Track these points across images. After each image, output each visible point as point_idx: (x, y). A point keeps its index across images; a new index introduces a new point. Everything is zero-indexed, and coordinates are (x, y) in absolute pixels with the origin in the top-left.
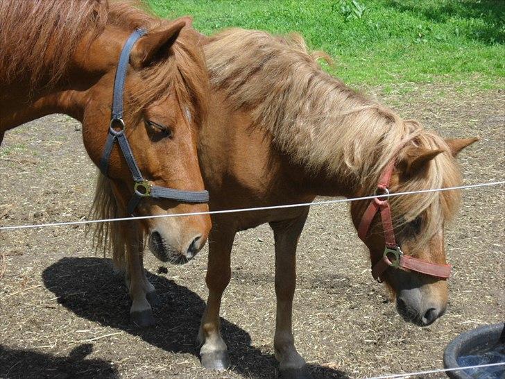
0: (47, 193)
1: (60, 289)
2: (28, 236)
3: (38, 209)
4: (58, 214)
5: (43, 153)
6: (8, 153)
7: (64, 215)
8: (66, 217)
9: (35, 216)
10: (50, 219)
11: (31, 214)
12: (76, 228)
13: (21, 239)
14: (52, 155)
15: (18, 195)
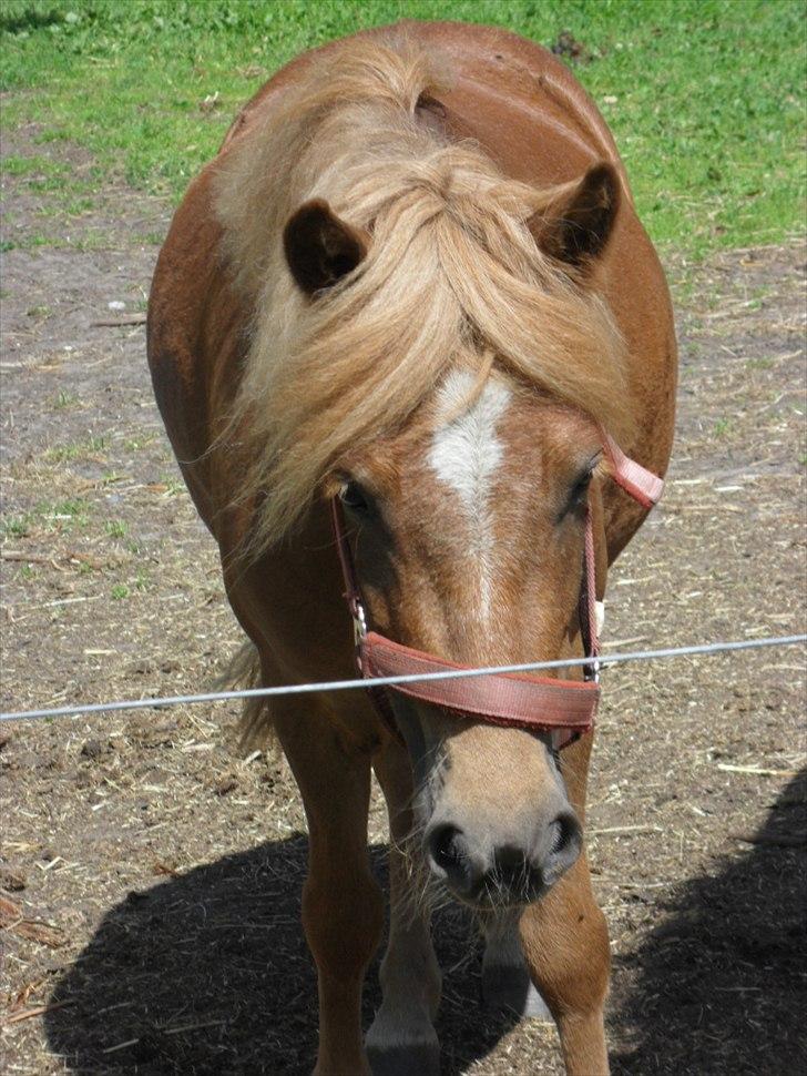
0: (140, 672)
1: (141, 1012)
2: (54, 825)
3: (100, 730)
4: (167, 745)
5: (144, 531)
6: (20, 533)
7: (187, 746)
8: (195, 754)
9: (84, 752)
10: (138, 765)
11: (72, 747)
12: (224, 792)
13: (28, 835)
14: (176, 534)
15: (37, 682)
